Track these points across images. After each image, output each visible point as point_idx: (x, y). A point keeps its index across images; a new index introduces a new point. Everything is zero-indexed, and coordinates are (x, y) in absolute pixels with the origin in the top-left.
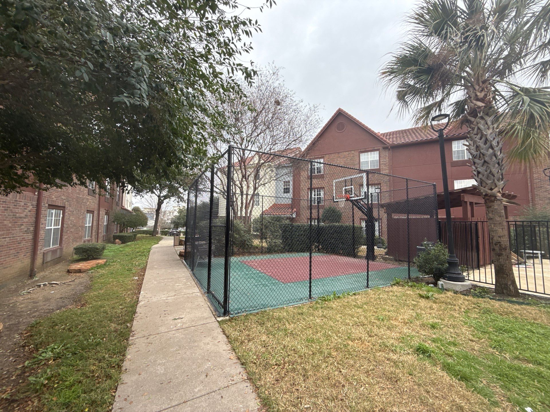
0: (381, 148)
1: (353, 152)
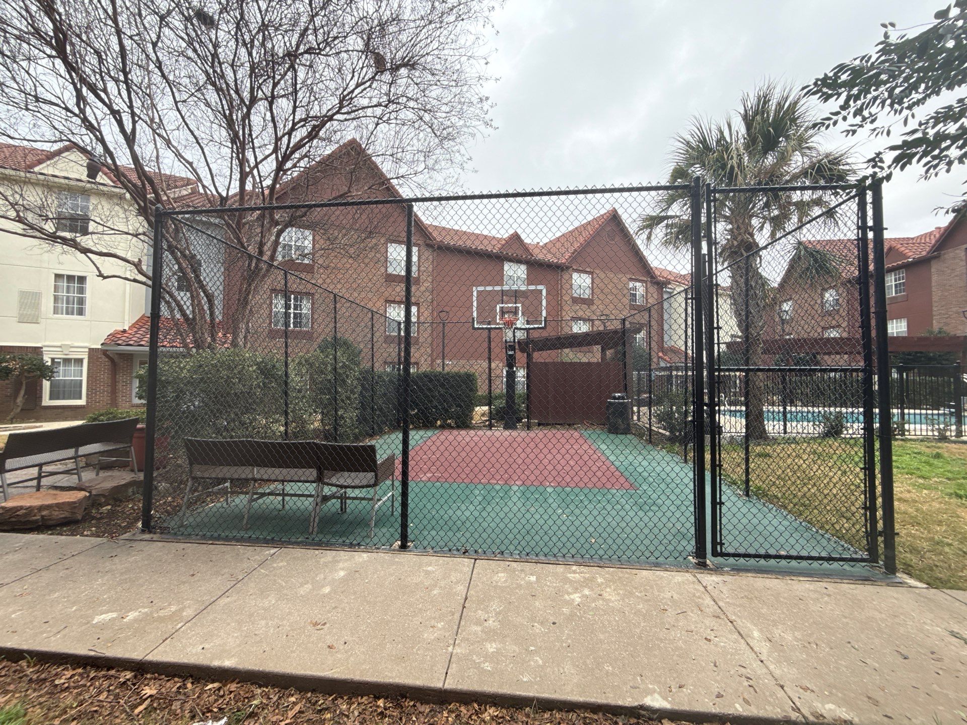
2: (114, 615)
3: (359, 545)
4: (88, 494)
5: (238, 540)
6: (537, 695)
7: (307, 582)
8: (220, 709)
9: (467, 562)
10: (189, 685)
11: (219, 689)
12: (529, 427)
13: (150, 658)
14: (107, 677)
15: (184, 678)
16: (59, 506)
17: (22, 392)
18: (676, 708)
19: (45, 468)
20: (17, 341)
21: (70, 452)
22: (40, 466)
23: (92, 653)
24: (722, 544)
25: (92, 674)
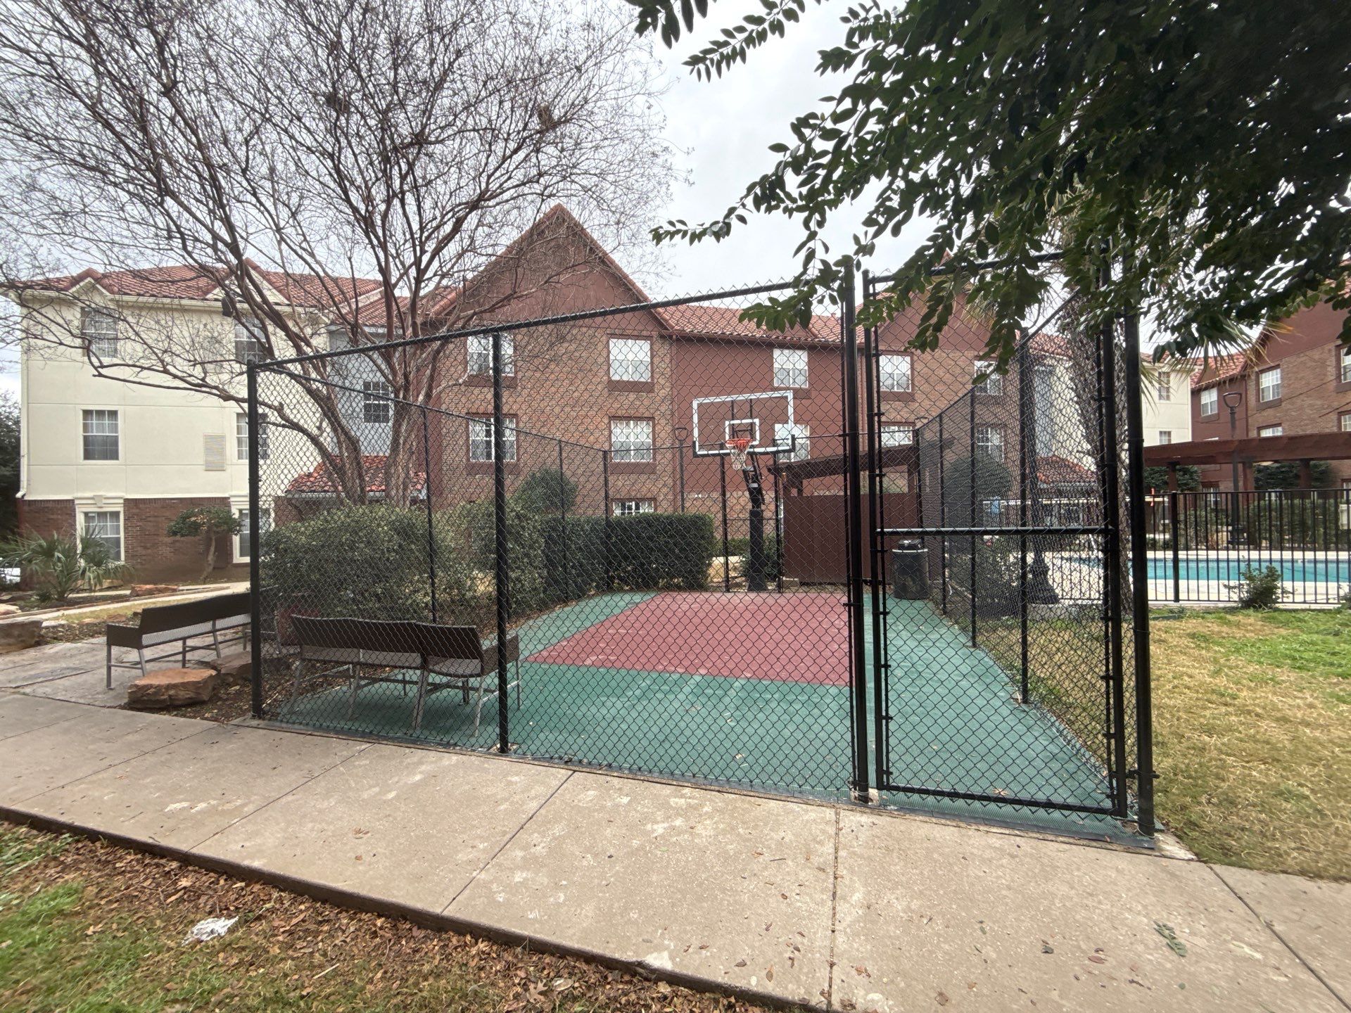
0: (655, 334)
1: (592, 331)
2: (185, 804)
3: (455, 745)
4: (214, 673)
5: (337, 732)
6: (532, 934)
7: (377, 785)
8: (237, 908)
9: (563, 773)
10: (222, 882)
11: (242, 889)
12: (780, 588)
13: (196, 851)
14: (157, 865)
15: (221, 874)
16: (184, 685)
17: (212, 549)
18: (677, 970)
19: (190, 643)
20: (205, 492)
21: (207, 626)
22: (184, 639)
23: (150, 841)
24: (889, 773)
25: (147, 861)
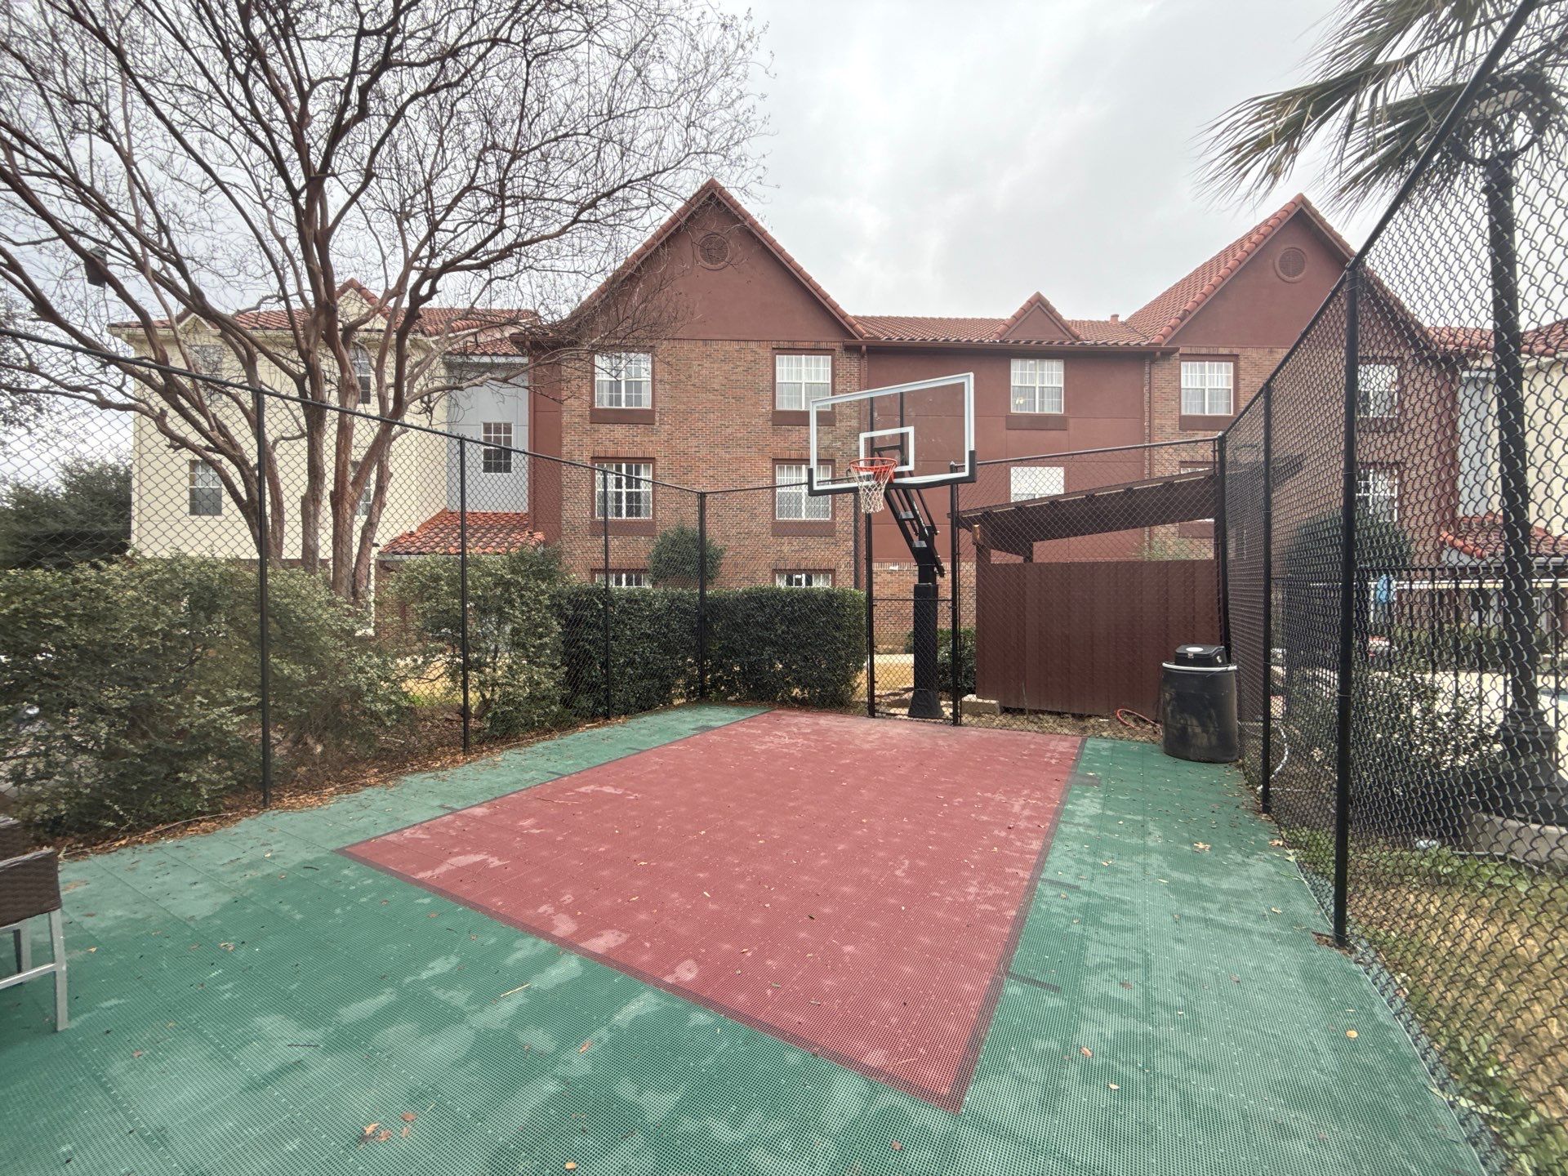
0: (838, 346)
1: (753, 345)
12: (958, 717)
